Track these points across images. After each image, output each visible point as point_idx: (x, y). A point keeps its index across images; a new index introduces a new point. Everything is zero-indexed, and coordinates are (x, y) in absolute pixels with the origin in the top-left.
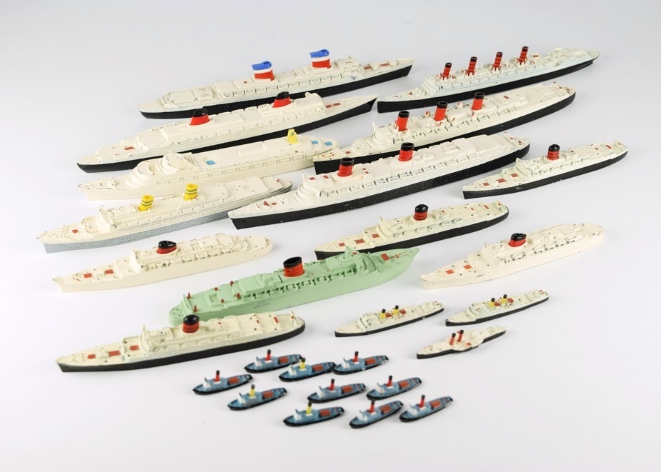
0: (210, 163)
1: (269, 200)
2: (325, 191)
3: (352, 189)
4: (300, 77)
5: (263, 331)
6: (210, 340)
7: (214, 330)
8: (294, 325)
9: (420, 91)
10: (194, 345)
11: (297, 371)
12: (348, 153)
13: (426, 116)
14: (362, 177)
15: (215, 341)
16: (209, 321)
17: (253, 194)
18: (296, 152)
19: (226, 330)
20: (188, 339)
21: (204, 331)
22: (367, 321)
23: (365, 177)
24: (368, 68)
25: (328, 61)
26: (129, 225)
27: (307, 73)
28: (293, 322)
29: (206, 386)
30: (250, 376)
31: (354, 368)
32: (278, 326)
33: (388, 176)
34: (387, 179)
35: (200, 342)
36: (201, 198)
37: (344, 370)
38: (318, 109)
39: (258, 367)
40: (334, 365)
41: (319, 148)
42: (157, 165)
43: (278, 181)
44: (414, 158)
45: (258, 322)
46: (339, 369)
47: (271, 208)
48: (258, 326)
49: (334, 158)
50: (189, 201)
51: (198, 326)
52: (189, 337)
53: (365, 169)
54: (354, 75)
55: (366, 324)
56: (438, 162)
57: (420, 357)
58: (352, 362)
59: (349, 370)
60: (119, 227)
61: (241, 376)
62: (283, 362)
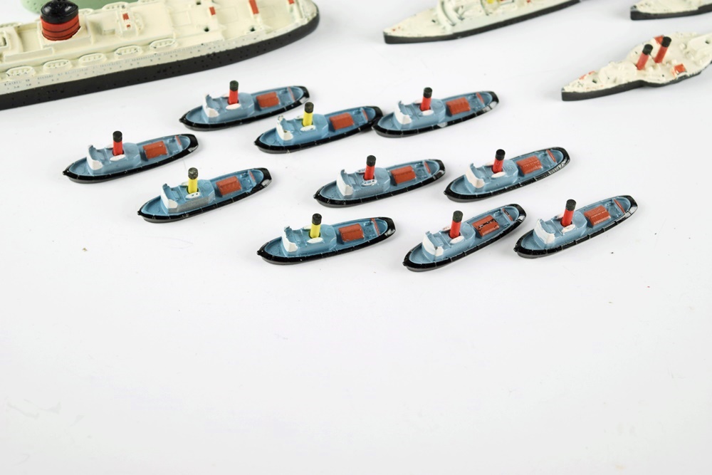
5: (224, 33)
6: (103, 56)
7: (113, 32)
8: (293, 18)
10: (69, 66)
11: (296, 131)
15: (116, 58)
16: (104, 8)
19: (142, 33)
20: (54, 54)
21: (91, 34)
22: (457, 10)
28: (292, 10)
29: (94, 166)
30: (191, 136)
31: (421, 122)
32: (258, 21)
35: (81, 60)
37: (399, 129)
39: (210, 119)
40: (379, 114)
45: (213, 11)
46: (387, 126)
48: (212, 22)
51: (77, 21)
52: (57, 49)
55: (454, 16)
57: (568, 97)
58: (418, 110)
59: (410, 128)
61: (173, 138)
62: (266, 106)
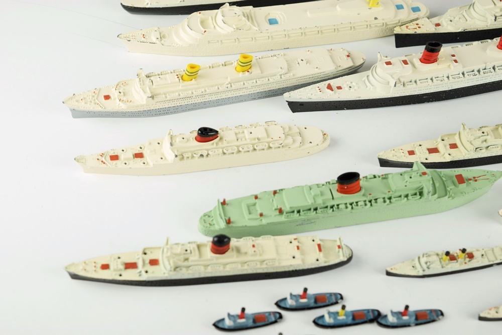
0: (272, 22)
1: (334, 83)
2: (402, 80)
3: (434, 80)
5: (303, 260)
6: (239, 265)
7: (246, 253)
8: (339, 256)
10: (222, 268)
11: (335, 319)
12: (438, 25)
15: (246, 267)
16: (242, 239)
17: (317, 71)
18: (376, 18)
19: (261, 255)
20: (215, 261)
21: (235, 253)
22: (426, 263)
23: (452, 67)
26: (169, 98)
28: (339, 252)
29: (228, 323)
30: (280, 314)
31: (401, 322)
32: (321, 256)
33: (481, 67)
34: (479, 71)
35: (228, 266)
36: (255, 71)
37: (389, 324)
39: (291, 306)
40: (379, 314)
41: (404, 15)
42: (210, 18)
43: (348, 56)
45: (298, 248)
46: (383, 322)
47: (335, 93)
48: (297, 253)
49: (419, 31)
50: (241, 74)
51: (229, 246)
52: (217, 258)
53: (453, 56)
55: (425, 266)
57: (481, 319)
58: (400, 316)
59: (395, 325)
60: (156, 99)
61: (270, 313)
62: (320, 301)
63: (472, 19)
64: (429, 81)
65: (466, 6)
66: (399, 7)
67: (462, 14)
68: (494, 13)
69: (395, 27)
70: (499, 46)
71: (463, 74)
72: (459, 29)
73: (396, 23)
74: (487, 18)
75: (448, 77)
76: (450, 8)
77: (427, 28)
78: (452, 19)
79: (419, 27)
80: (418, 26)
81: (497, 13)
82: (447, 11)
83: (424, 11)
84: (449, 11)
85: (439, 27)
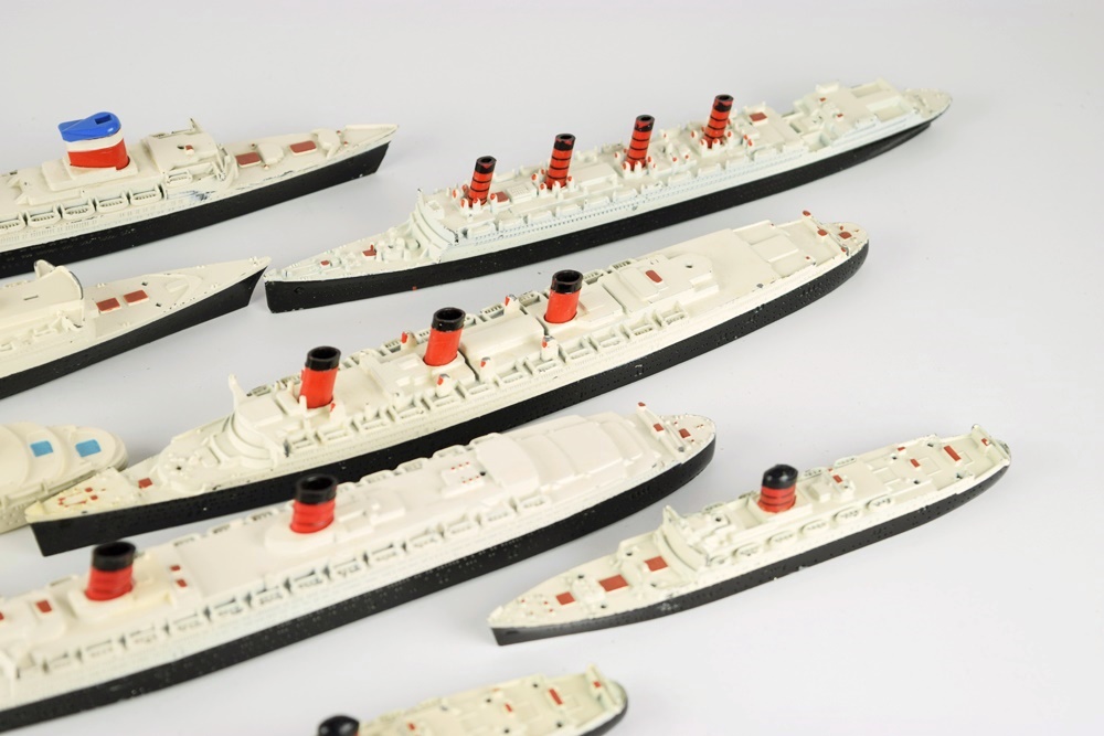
2: (39, 659)
3: (129, 641)
4: (31, 201)
9: (401, 242)
12: (145, 483)
13: (404, 346)
14: (166, 599)
23: (172, 599)
24: (250, 158)
25: (121, 146)
27: (53, 187)
33: (253, 586)
34: (248, 599)
38: (67, 324)
41: (54, 469)
44: (341, 518)
49: (94, 508)
53: (176, 568)
54: (204, 186)
56: (418, 527)
63: (230, 456)
64: (117, 646)
65: (217, 423)
66: (41, 449)
67: (206, 445)
68: (282, 435)
69: (30, 504)
70: (296, 526)
71: (207, 613)
72: (200, 488)
73: (36, 493)
74: (268, 451)
75: (167, 629)
76: (177, 434)
77: (117, 494)
78: (181, 462)
79: (94, 498)
80: (92, 494)
81: (291, 433)
82: (169, 443)
83: (110, 451)
84: (173, 442)
85: (150, 488)
